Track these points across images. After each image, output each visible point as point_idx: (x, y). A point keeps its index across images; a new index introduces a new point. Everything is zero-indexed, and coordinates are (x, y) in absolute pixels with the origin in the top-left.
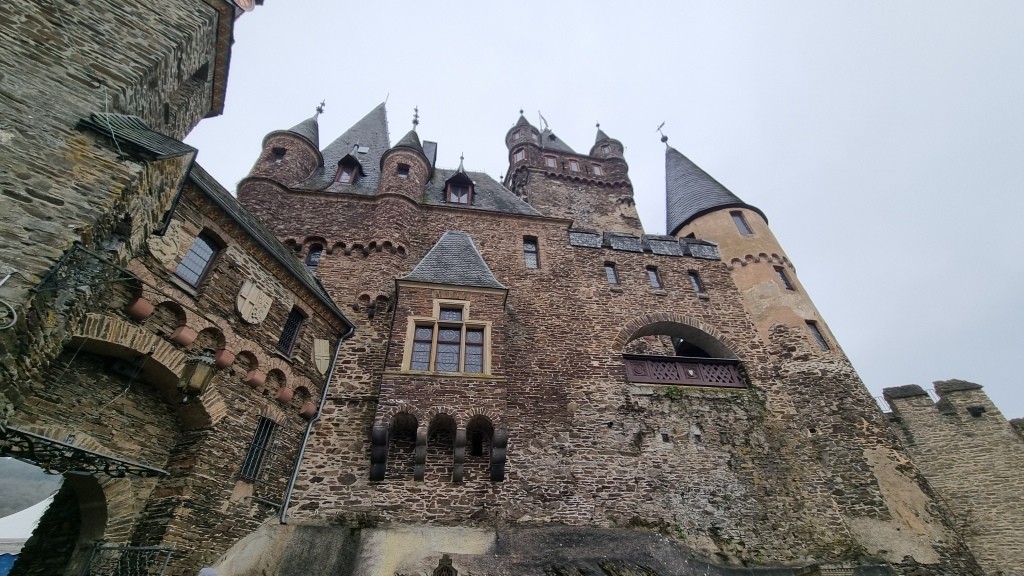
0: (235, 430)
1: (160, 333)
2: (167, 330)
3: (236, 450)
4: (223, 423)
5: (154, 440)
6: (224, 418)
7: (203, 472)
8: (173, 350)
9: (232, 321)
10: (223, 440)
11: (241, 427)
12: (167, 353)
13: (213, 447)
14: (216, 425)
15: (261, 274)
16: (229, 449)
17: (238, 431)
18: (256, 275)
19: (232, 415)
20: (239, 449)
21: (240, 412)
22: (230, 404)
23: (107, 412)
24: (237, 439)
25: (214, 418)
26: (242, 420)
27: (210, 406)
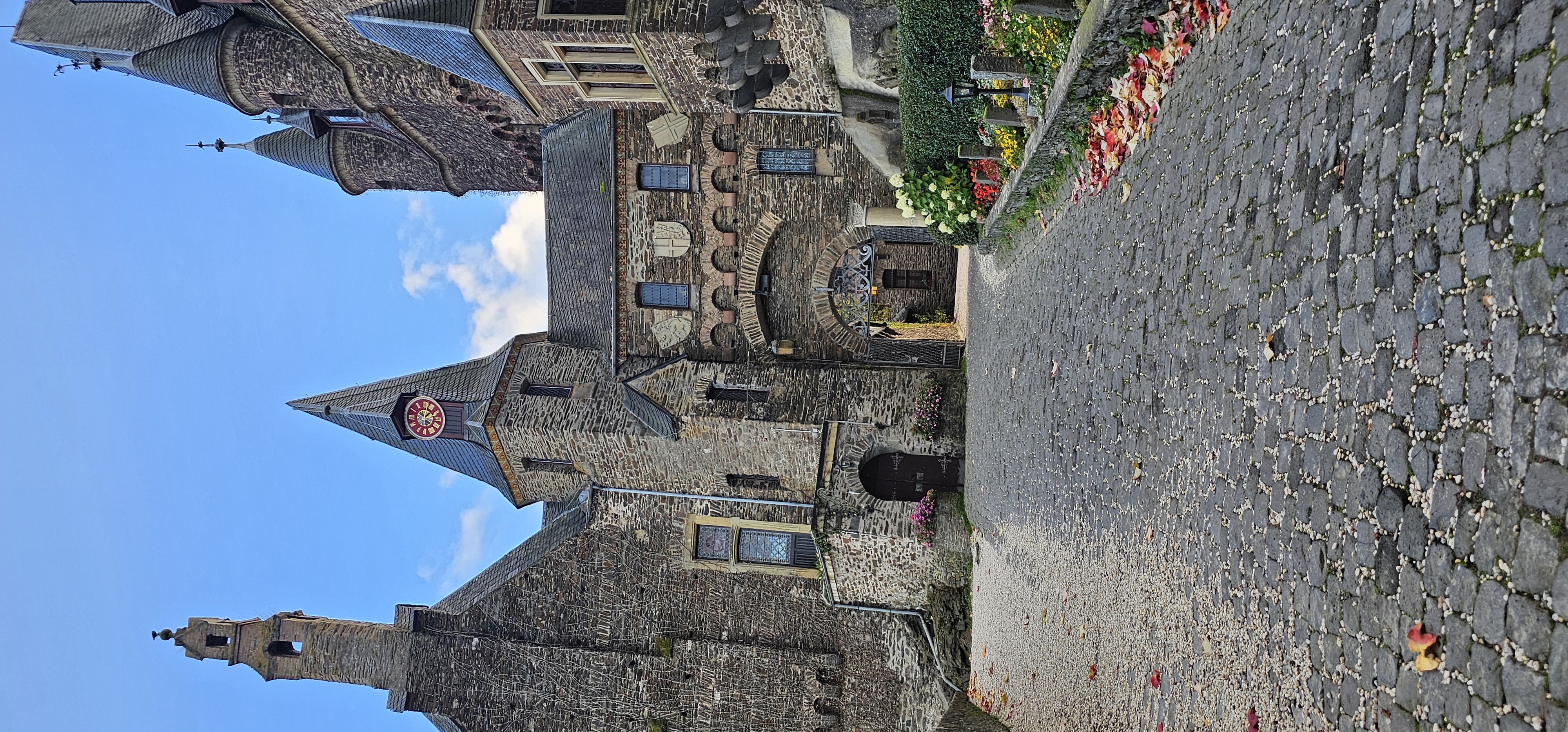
0: (779, 198)
1: (736, 292)
2: (731, 291)
3: (795, 188)
4: (777, 212)
5: (802, 236)
6: (773, 212)
7: (817, 211)
8: (742, 279)
9: (697, 250)
10: (790, 205)
11: (774, 192)
12: (747, 282)
13: (798, 211)
14: (781, 217)
15: (636, 239)
16: (795, 195)
17: (779, 193)
18: (642, 245)
19: (768, 206)
20: (792, 186)
21: (764, 199)
22: (760, 213)
23: (795, 277)
24: (785, 191)
25: (777, 222)
26: (769, 194)
27: (769, 229)
